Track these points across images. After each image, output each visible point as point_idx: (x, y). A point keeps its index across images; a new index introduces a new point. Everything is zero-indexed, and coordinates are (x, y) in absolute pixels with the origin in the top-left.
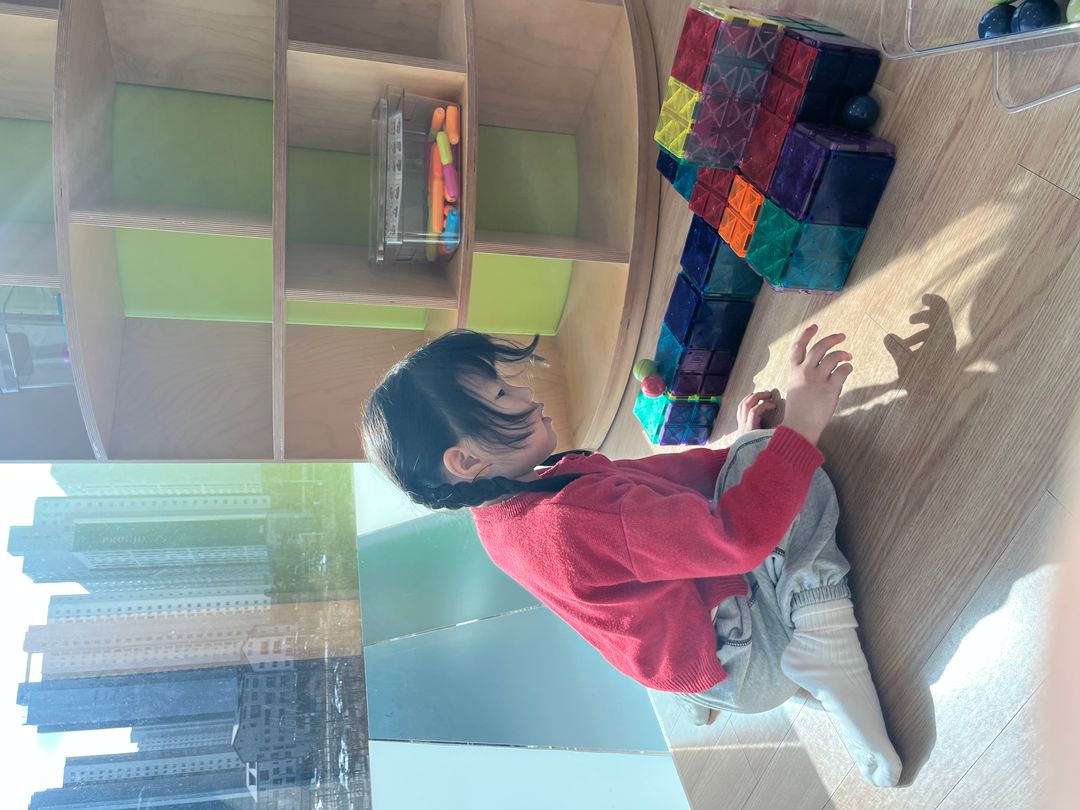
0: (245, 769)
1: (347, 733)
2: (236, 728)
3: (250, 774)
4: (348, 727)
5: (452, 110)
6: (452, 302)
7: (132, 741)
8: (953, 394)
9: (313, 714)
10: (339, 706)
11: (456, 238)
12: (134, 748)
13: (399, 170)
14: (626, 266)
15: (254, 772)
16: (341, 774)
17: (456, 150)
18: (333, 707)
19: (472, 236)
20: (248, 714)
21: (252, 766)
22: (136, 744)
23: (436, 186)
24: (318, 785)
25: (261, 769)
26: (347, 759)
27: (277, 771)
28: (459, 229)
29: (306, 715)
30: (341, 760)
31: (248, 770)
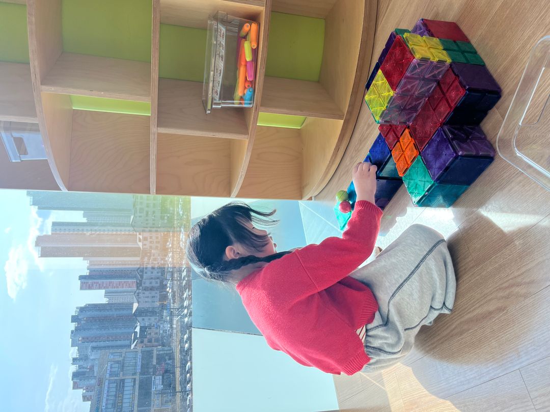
0: (136, 235)
1: (184, 226)
2: (132, 217)
3: (139, 238)
4: (185, 223)
5: (254, 26)
6: (246, 136)
7: (84, 217)
8: (491, 297)
9: (168, 215)
10: (181, 213)
11: (250, 104)
12: (84, 220)
13: (222, 60)
14: (342, 122)
15: (141, 237)
16: (181, 243)
17: (255, 52)
18: (178, 213)
19: (259, 104)
20: (138, 211)
21: (140, 234)
22: (86, 218)
23: (242, 70)
24: (170, 246)
25: (144, 236)
26: (184, 237)
27: (151, 238)
28: (252, 99)
29: (166, 215)
30: (181, 237)
31: (138, 236)
